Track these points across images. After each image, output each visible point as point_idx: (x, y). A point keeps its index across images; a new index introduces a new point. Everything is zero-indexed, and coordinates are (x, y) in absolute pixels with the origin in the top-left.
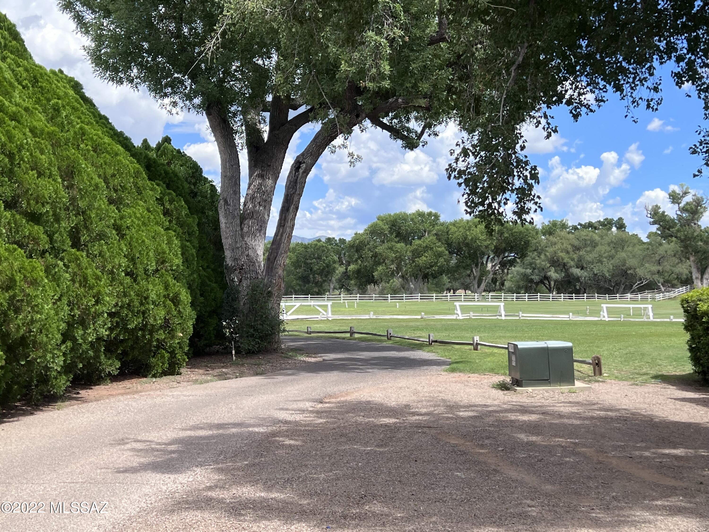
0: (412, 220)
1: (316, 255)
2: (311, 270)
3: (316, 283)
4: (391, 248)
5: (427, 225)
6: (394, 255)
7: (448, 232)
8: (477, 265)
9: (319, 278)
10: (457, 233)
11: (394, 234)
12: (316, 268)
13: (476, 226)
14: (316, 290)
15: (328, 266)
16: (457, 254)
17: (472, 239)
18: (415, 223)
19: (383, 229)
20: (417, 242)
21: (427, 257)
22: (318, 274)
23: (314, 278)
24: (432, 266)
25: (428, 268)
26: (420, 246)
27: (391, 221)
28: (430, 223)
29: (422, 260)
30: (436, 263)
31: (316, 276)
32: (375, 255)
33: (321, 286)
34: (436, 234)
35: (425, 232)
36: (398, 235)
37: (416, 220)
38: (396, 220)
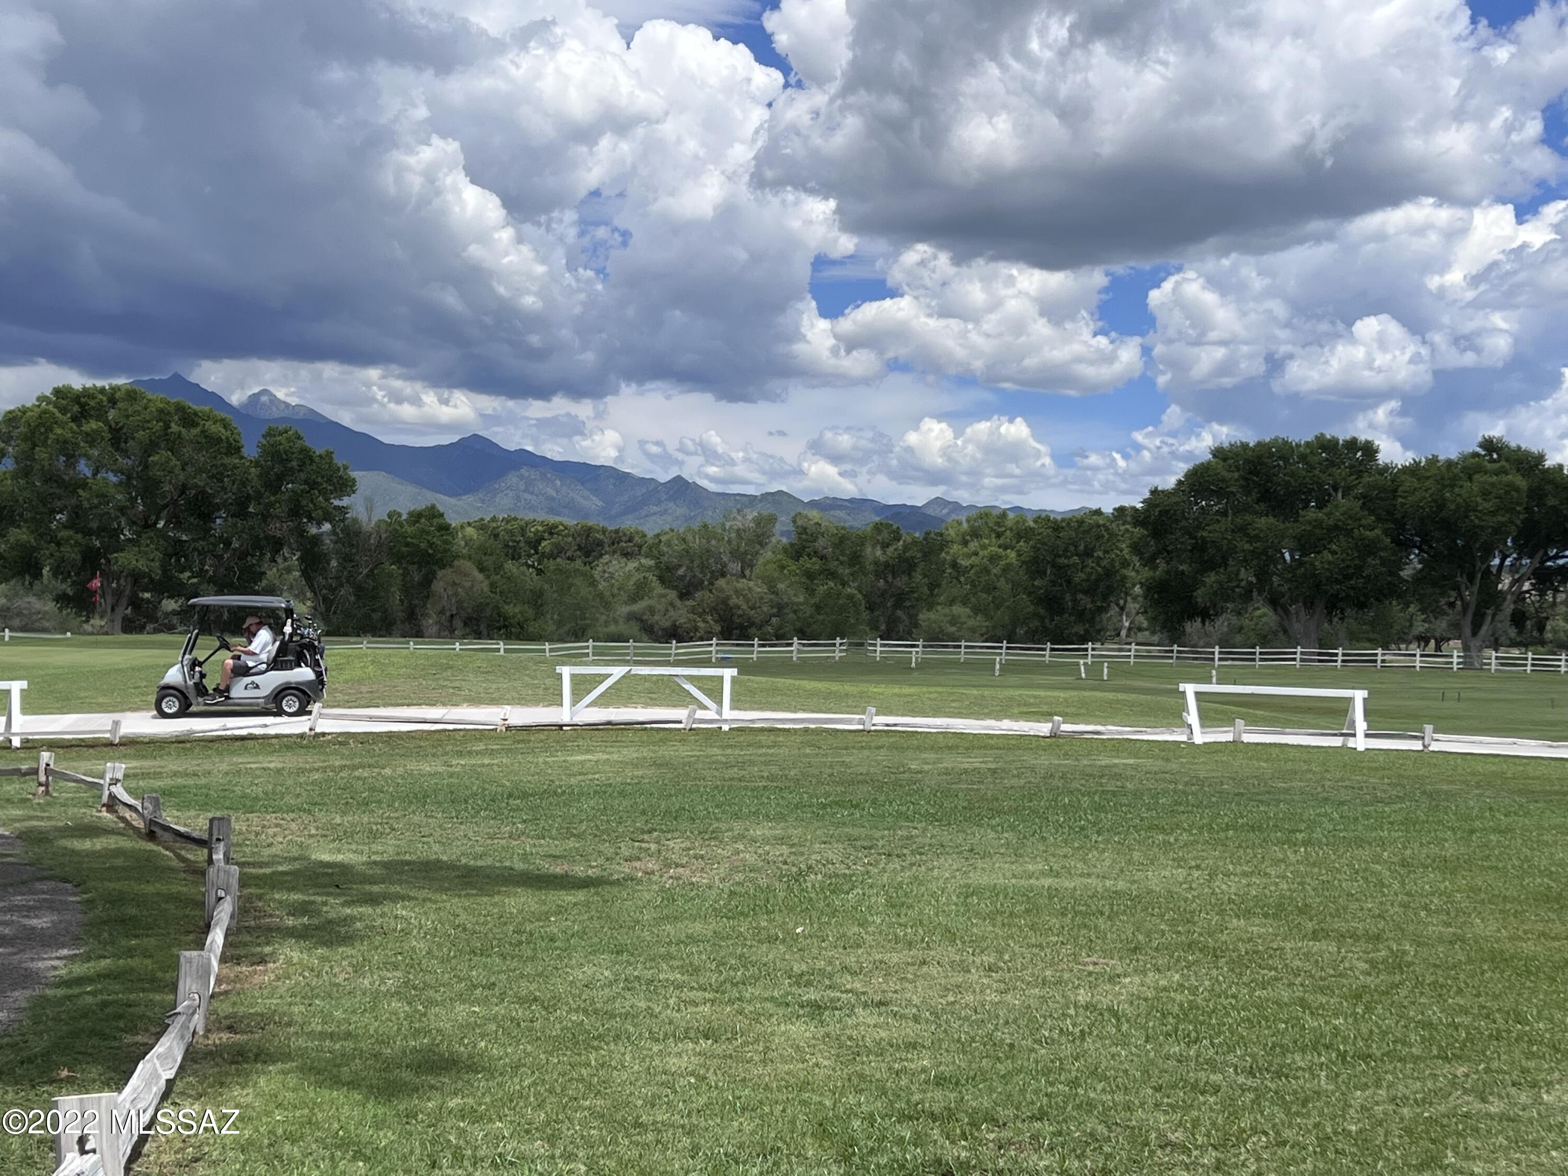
0: (1303, 458)
1: (1082, 547)
2: (1069, 582)
3: (1080, 615)
4: (1242, 529)
5: (1340, 473)
6: (1247, 546)
7: (1395, 491)
8: (1471, 579)
9: (1085, 601)
10: (1418, 495)
11: (1255, 495)
12: (1079, 577)
13: (1470, 478)
14: (1079, 629)
15: (1109, 573)
16: (1419, 548)
17: (1458, 507)
18: (1311, 468)
19: (1223, 480)
20: (1312, 513)
21: (1334, 553)
22: (1085, 593)
23: (1074, 600)
24: (1348, 577)
25: (1338, 582)
26: (1319, 524)
27: (1247, 461)
28: (1351, 467)
29: (1323, 561)
30: (1359, 568)
31: (1080, 596)
32: (1200, 547)
33: (1092, 621)
34: (1364, 496)
35: (1336, 490)
36: (1266, 496)
37: (1313, 459)
38: (1260, 457)
